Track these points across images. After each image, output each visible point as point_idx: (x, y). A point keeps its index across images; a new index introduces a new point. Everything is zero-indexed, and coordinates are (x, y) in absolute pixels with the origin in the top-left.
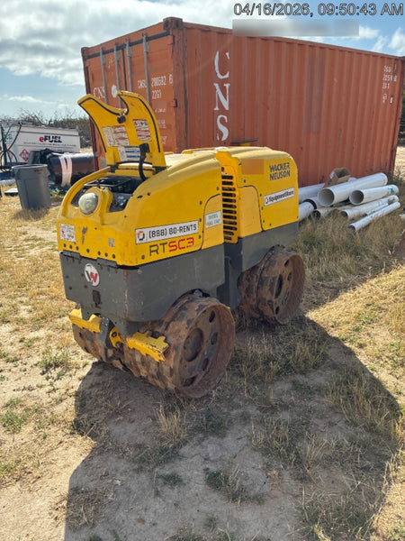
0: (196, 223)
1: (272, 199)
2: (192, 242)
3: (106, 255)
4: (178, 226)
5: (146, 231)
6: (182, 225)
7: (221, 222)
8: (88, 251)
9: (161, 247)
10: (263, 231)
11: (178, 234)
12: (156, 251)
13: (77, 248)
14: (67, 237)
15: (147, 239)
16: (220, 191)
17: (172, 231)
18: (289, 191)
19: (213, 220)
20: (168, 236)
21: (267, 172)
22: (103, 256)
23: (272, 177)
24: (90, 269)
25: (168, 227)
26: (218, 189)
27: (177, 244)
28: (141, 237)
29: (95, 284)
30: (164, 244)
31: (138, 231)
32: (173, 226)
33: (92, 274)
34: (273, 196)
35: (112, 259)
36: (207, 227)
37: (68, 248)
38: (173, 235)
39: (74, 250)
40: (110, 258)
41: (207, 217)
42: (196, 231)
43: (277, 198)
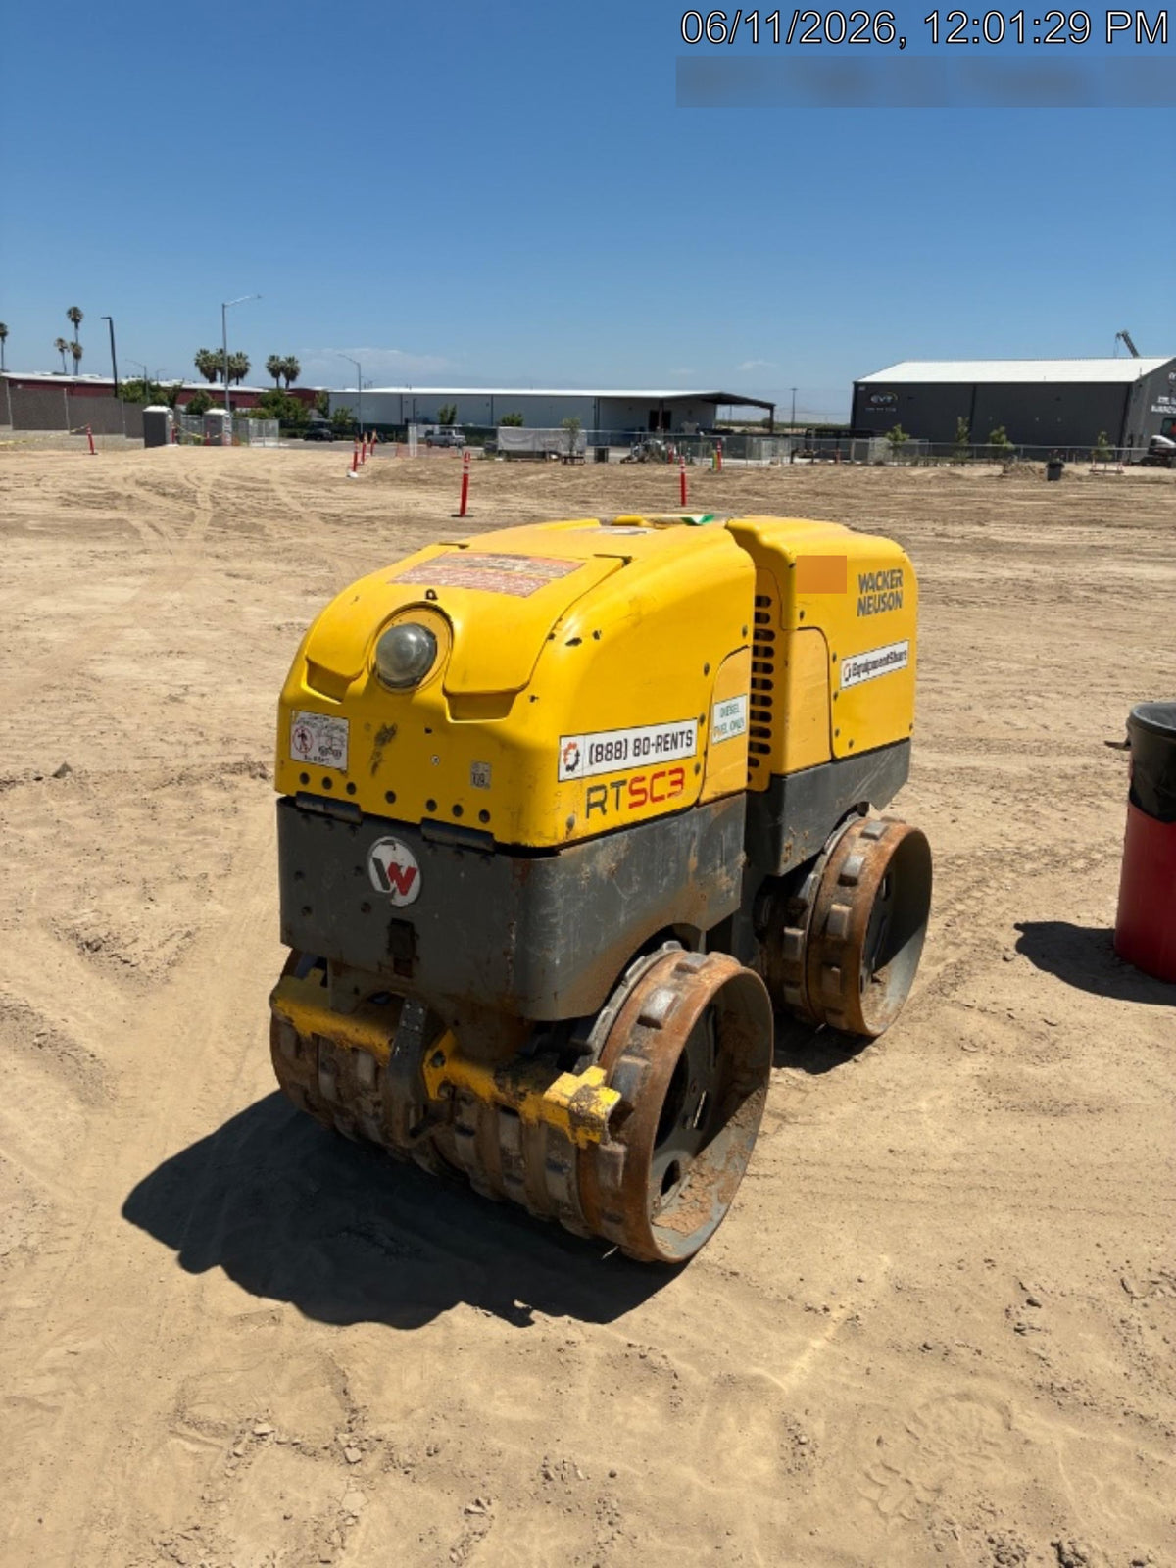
0: (693, 725)
1: (858, 670)
2: (680, 782)
3: (457, 810)
4: (652, 733)
5: (584, 744)
6: (663, 730)
7: (745, 728)
8: (391, 797)
9: (612, 793)
10: (834, 760)
11: (654, 756)
12: (601, 804)
13: (351, 788)
14: (314, 752)
15: (584, 768)
16: (749, 640)
17: (640, 747)
18: (899, 648)
19: (728, 720)
20: (632, 761)
21: (854, 593)
22: (443, 814)
23: (863, 608)
24: (391, 854)
25: (631, 735)
26: (744, 633)
27: (645, 785)
28: (571, 762)
29: (400, 900)
30: (617, 785)
31: (565, 742)
32: (641, 733)
33: (395, 867)
34: (861, 660)
35: (479, 825)
36: (715, 739)
37: (315, 787)
38: (642, 760)
39: (338, 792)
40: (471, 820)
41: (717, 709)
42: (691, 750)
43: (867, 668)
